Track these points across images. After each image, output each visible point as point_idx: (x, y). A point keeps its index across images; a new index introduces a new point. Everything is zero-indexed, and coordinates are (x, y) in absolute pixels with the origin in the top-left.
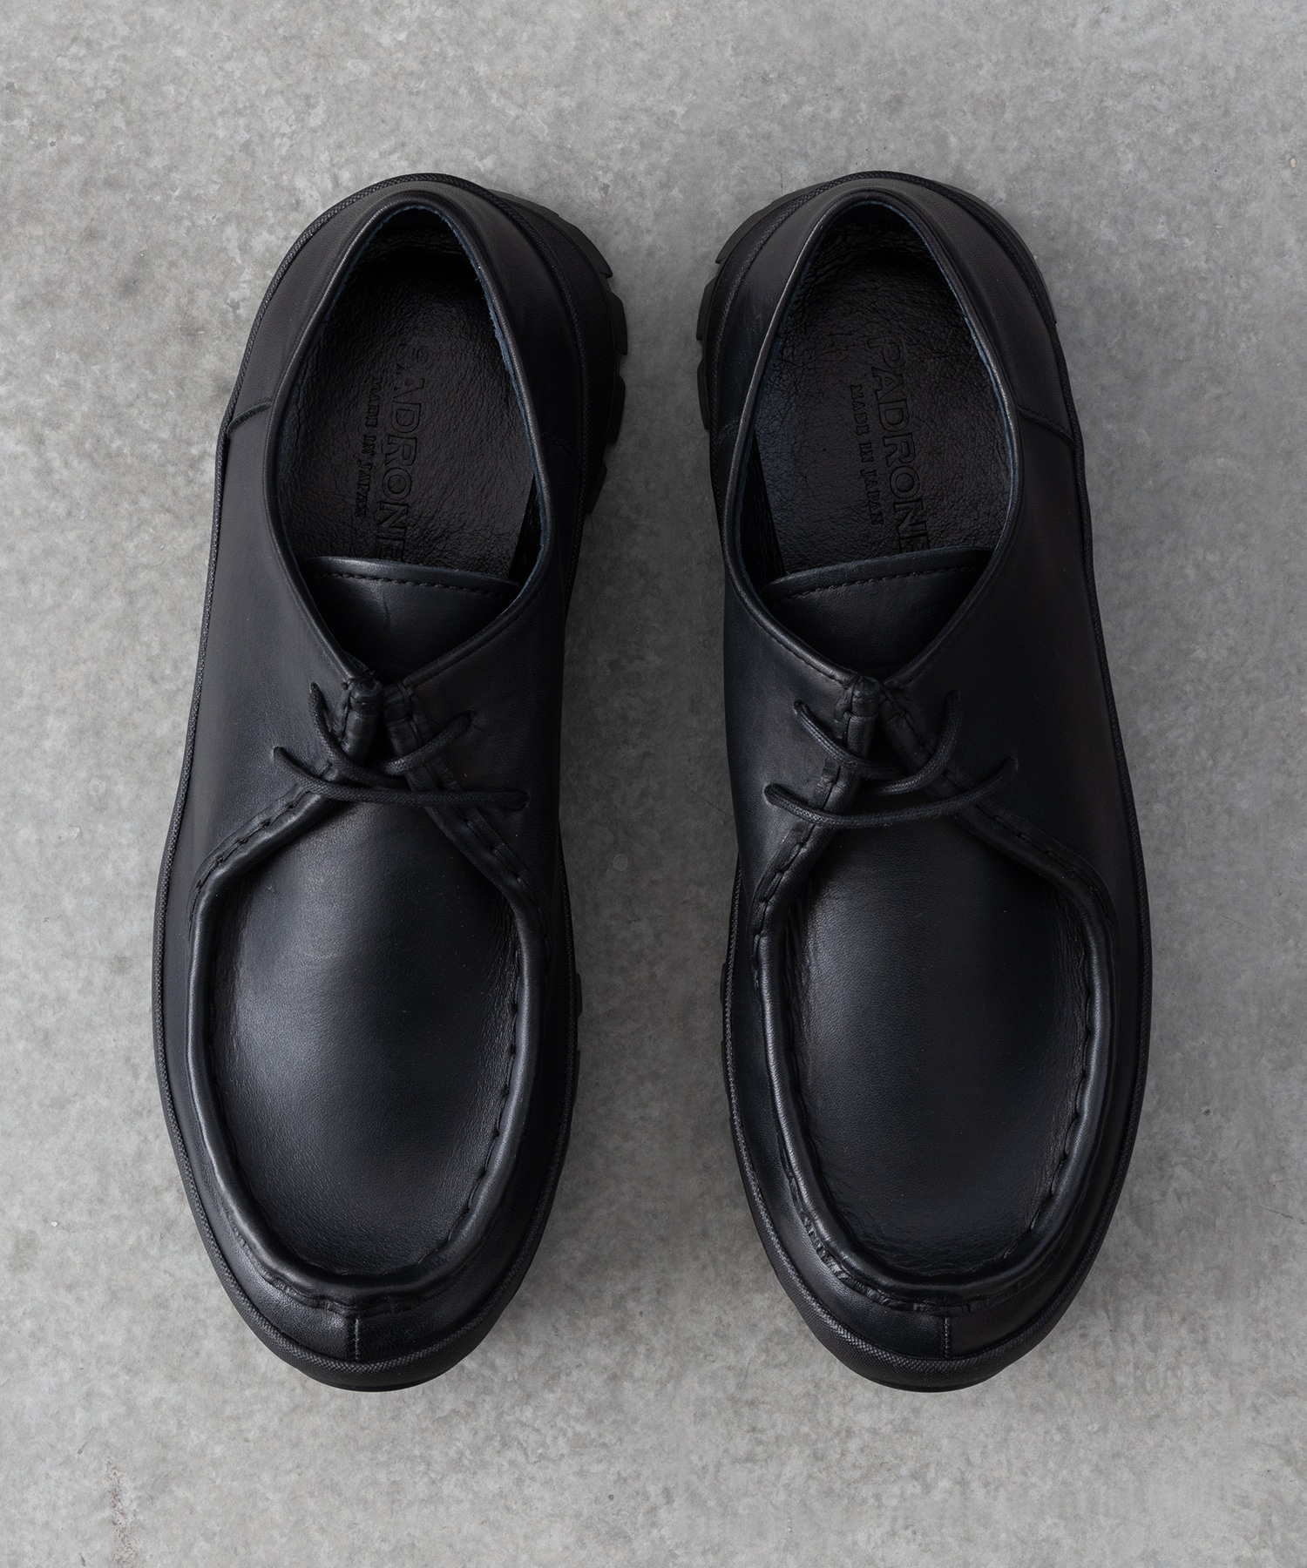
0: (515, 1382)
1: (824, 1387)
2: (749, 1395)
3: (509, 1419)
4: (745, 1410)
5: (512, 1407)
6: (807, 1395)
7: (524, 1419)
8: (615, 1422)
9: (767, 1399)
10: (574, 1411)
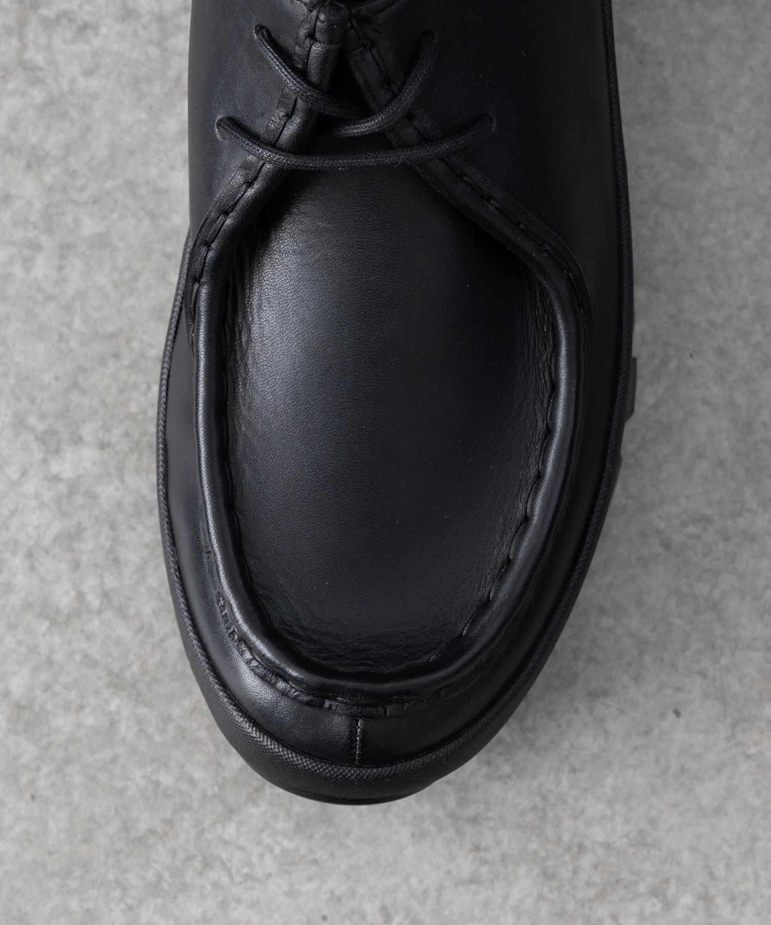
0: (215, 796)
1: (552, 799)
2: (470, 811)
3: (210, 836)
4: (467, 828)
5: (213, 824)
6: (534, 808)
7: (226, 836)
8: (326, 836)
9: (491, 815)
10: (280, 825)
